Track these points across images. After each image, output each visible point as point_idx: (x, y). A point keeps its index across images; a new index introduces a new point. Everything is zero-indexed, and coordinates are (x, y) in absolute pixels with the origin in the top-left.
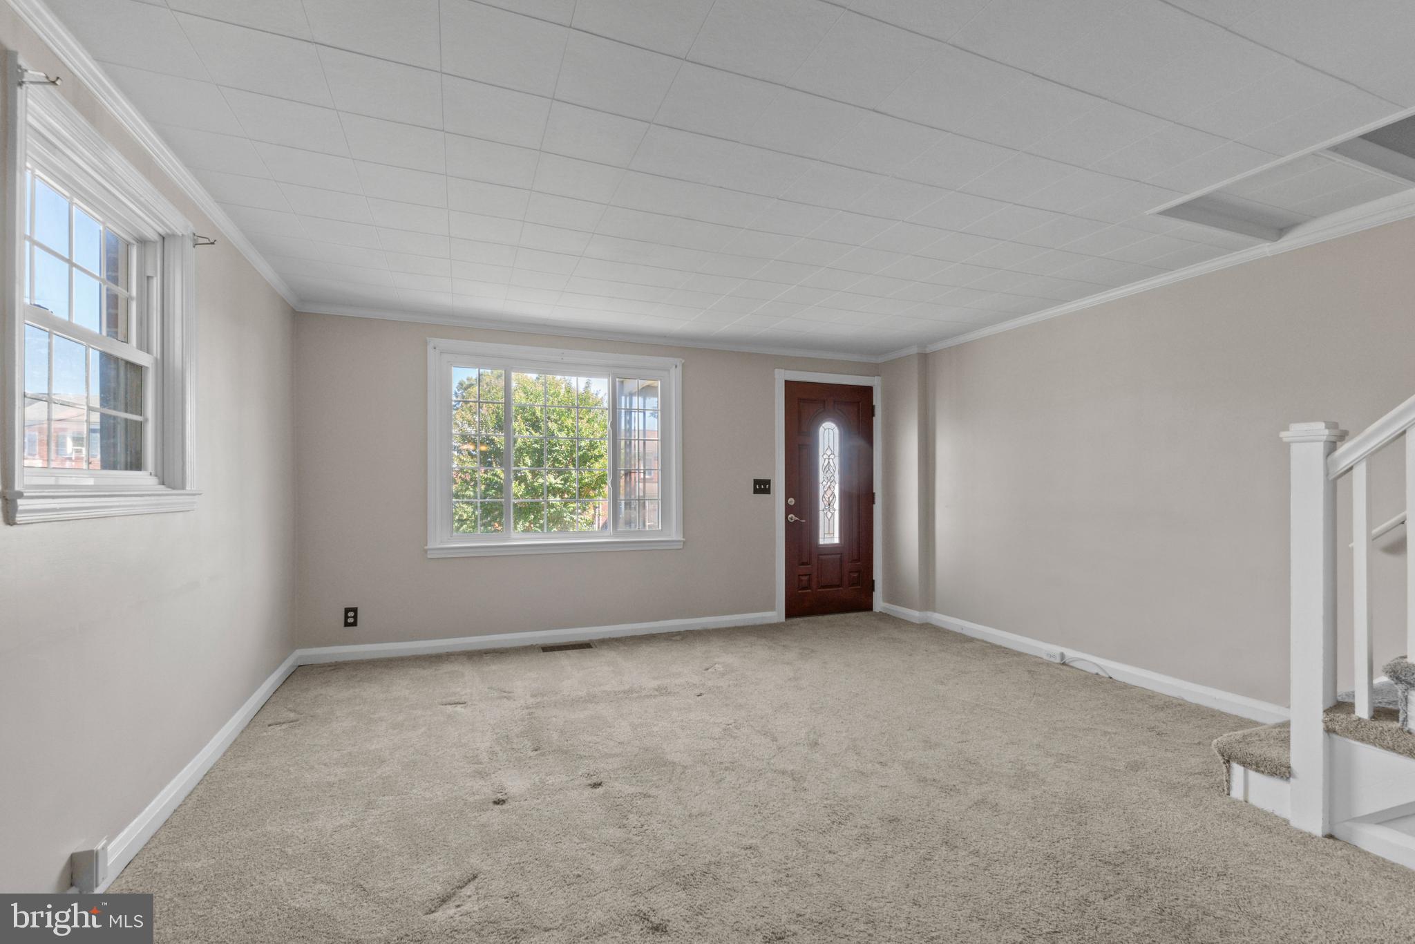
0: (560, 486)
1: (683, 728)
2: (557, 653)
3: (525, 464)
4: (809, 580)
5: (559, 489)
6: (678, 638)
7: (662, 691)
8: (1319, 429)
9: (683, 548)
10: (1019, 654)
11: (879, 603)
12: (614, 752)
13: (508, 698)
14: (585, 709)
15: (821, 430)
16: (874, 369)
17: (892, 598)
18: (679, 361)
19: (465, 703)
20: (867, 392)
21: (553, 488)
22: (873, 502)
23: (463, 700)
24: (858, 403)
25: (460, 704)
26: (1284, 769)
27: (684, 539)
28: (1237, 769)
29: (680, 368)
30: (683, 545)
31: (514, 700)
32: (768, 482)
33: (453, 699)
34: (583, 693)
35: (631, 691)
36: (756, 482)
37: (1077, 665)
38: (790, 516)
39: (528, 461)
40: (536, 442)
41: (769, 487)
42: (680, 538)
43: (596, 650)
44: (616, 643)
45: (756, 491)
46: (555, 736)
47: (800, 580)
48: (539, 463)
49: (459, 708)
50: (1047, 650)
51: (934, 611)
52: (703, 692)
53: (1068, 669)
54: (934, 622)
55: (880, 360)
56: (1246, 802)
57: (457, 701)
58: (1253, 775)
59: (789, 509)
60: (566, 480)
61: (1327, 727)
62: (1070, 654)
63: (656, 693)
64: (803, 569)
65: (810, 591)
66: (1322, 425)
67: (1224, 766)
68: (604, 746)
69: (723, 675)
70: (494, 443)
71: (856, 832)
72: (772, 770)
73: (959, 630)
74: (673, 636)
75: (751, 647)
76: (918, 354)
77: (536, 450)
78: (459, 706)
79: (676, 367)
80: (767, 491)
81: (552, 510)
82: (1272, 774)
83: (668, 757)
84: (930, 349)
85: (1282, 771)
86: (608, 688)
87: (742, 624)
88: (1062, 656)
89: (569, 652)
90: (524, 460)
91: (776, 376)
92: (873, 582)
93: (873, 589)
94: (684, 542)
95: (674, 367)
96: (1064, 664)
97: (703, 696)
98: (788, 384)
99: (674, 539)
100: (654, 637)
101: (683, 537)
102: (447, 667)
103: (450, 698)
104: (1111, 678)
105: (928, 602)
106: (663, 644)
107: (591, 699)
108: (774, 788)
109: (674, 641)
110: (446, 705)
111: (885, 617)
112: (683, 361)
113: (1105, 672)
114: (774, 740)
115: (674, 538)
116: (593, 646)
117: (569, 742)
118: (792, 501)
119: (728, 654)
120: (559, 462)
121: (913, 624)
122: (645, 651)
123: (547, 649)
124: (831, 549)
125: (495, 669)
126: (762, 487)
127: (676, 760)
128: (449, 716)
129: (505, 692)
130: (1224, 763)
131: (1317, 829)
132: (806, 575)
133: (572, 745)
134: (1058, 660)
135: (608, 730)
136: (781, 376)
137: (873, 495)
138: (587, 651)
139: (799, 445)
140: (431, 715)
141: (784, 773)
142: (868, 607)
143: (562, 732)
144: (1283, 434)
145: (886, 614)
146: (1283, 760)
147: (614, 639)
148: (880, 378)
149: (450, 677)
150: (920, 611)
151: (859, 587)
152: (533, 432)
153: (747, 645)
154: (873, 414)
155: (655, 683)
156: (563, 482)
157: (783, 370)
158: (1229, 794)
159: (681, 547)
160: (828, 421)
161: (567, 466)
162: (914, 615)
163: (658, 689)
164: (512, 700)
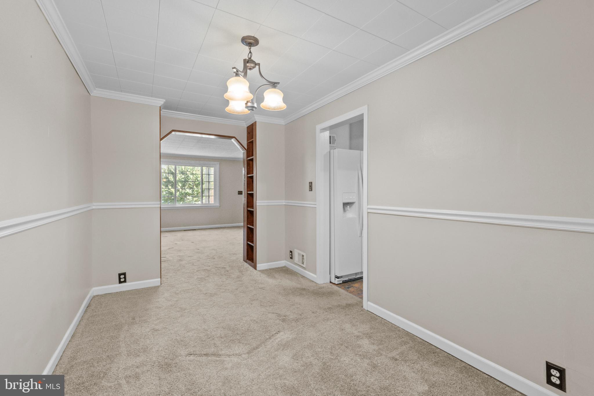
0: (191, 193)
3: (179, 186)
5: (191, 194)
21: (189, 193)
36: (239, 192)
39: (180, 185)
40: (183, 179)
45: (239, 194)
48: (184, 185)
60: (193, 191)
70: (168, 179)
77: (183, 181)
81: (188, 201)
90: (179, 184)
115: (218, 205)
120: (191, 185)
126: (241, 193)
152: (182, 175)
156: (192, 191)
161: (193, 186)
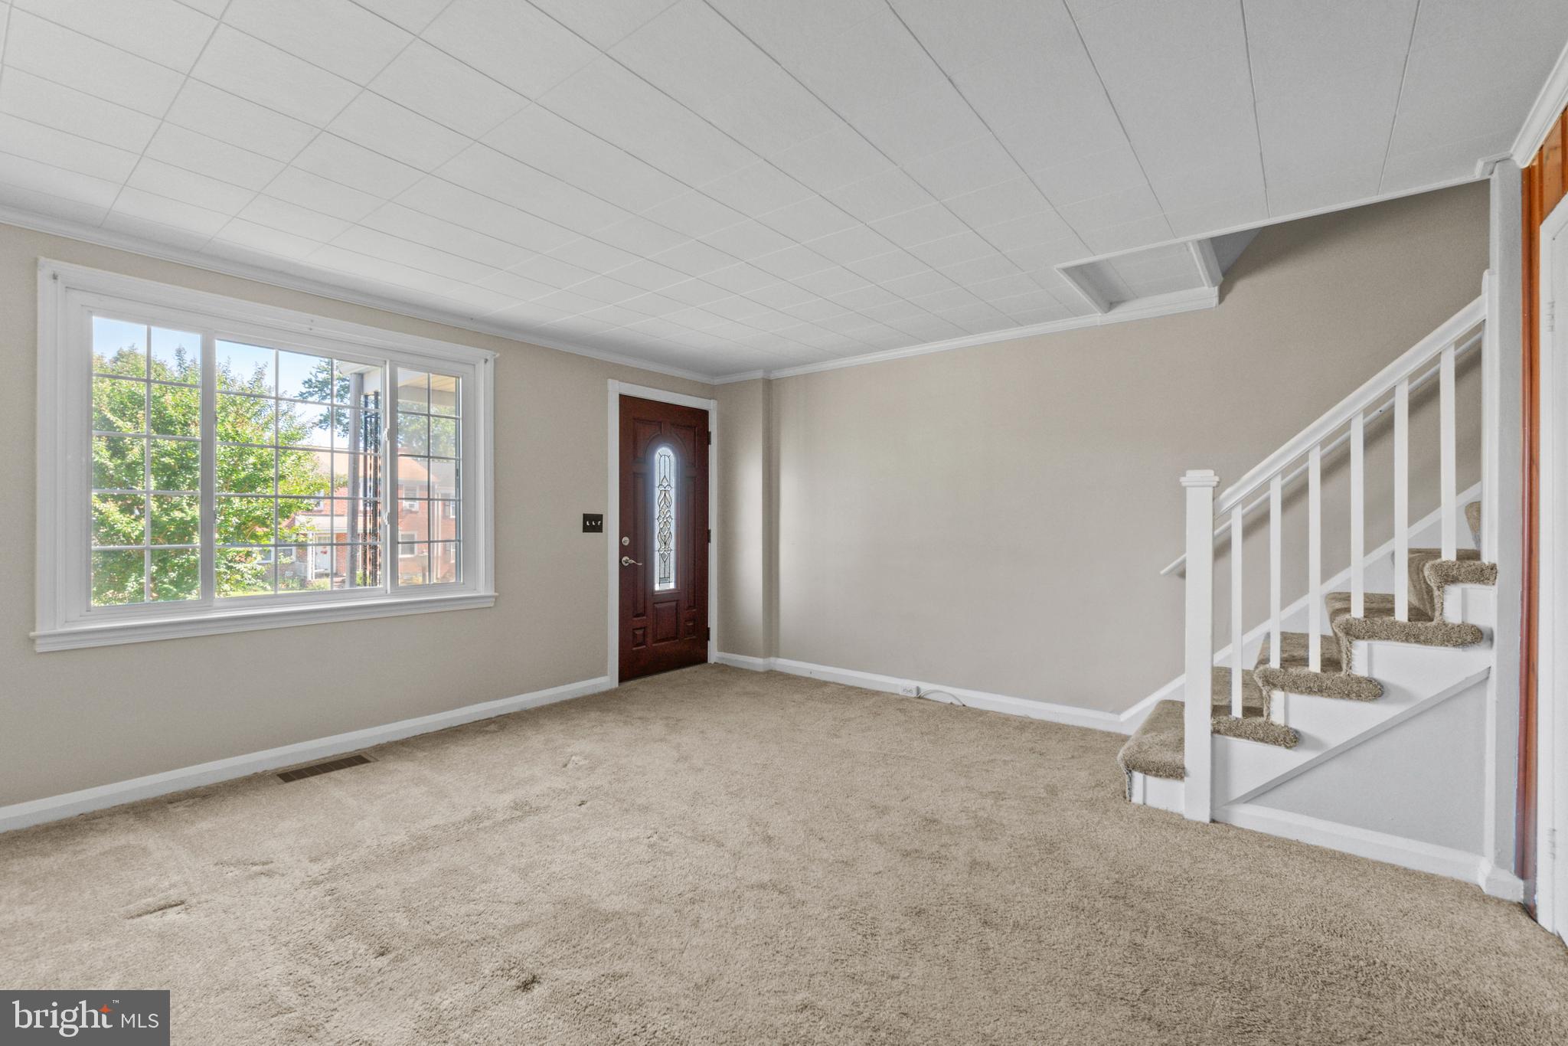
1: (594, 857)
2: (314, 780)
4: (644, 635)
6: (493, 727)
7: (523, 809)
8: (1209, 476)
9: (495, 605)
10: (877, 693)
11: (714, 654)
12: (518, 922)
13: (269, 874)
14: (423, 862)
15: (657, 456)
16: (710, 392)
17: (727, 646)
18: (489, 354)
19: (182, 903)
20: (703, 415)
22: (708, 540)
23: (174, 895)
24: (695, 427)
25: (171, 906)
26: (1180, 770)
27: (497, 594)
28: (1138, 776)
29: (490, 365)
30: (495, 602)
31: (283, 875)
32: (599, 518)
33: (150, 900)
34: (400, 837)
35: (476, 818)
36: (586, 517)
37: (931, 697)
38: (625, 559)
41: (601, 523)
42: (492, 593)
43: (378, 764)
44: (405, 749)
45: (586, 529)
46: (402, 920)
47: (635, 635)
49: (172, 915)
50: (901, 685)
51: (778, 657)
52: (584, 798)
53: (926, 702)
54: (778, 669)
55: (717, 381)
56: (1144, 804)
57: (162, 903)
58: (1150, 779)
59: (623, 551)
61: (1214, 729)
62: (926, 687)
63: (519, 813)
64: (638, 622)
65: (644, 646)
66: (1211, 472)
67: (1127, 776)
68: (496, 915)
69: (592, 769)
71: (896, 940)
72: (747, 887)
73: (807, 675)
74: (487, 725)
75: (602, 726)
76: (763, 379)
78: (169, 911)
79: (486, 361)
80: (598, 529)
82: (1169, 776)
83: (603, 906)
84: (776, 375)
85: (1177, 772)
86: (436, 820)
87: (569, 697)
88: (918, 690)
89: (335, 774)
91: (610, 388)
92: (708, 630)
93: (708, 638)
94: (496, 598)
95: (483, 361)
96: (919, 698)
97: (588, 804)
98: (624, 399)
99: (482, 594)
100: (460, 731)
101: (495, 592)
102: (98, 845)
103: (144, 901)
104: (964, 705)
105: (772, 648)
106: (478, 739)
107: (421, 844)
108: (768, 911)
109: (490, 732)
110: (139, 915)
111: (723, 668)
112: (498, 355)
113: (959, 701)
114: (720, 845)
115: (483, 592)
116: (369, 759)
117: (433, 923)
118: (626, 540)
119: (578, 740)
121: (757, 673)
122: (460, 753)
123: (289, 775)
124: (667, 596)
125: (206, 824)
126: (593, 523)
127: (618, 907)
128: (161, 936)
129: (254, 864)
130: (1127, 773)
131: (1205, 818)
132: (641, 628)
133: (442, 928)
134: (914, 695)
135: (484, 886)
136: (616, 388)
137: (708, 532)
138: (361, 768)
139: (634, 473)
140: (117, 945)
141: (762, 886)
142: (703, 659)
143: (409, 910)
144: (1182, 479)
145: (722, 664)
146: (1179, 764)
147: (396, 743)
148: (716, 402)
149: (118, 860)
150: (764, 658)
151: (694, 637)
153: (594, 724)
154: (708, 442)
155: (507, 798)
157: (617, 382)
158: (1130, 801)
159: (492, 605)
160: (665, 446)
162: (758, 663)
163: (516, 806)
164: (277, 876)
